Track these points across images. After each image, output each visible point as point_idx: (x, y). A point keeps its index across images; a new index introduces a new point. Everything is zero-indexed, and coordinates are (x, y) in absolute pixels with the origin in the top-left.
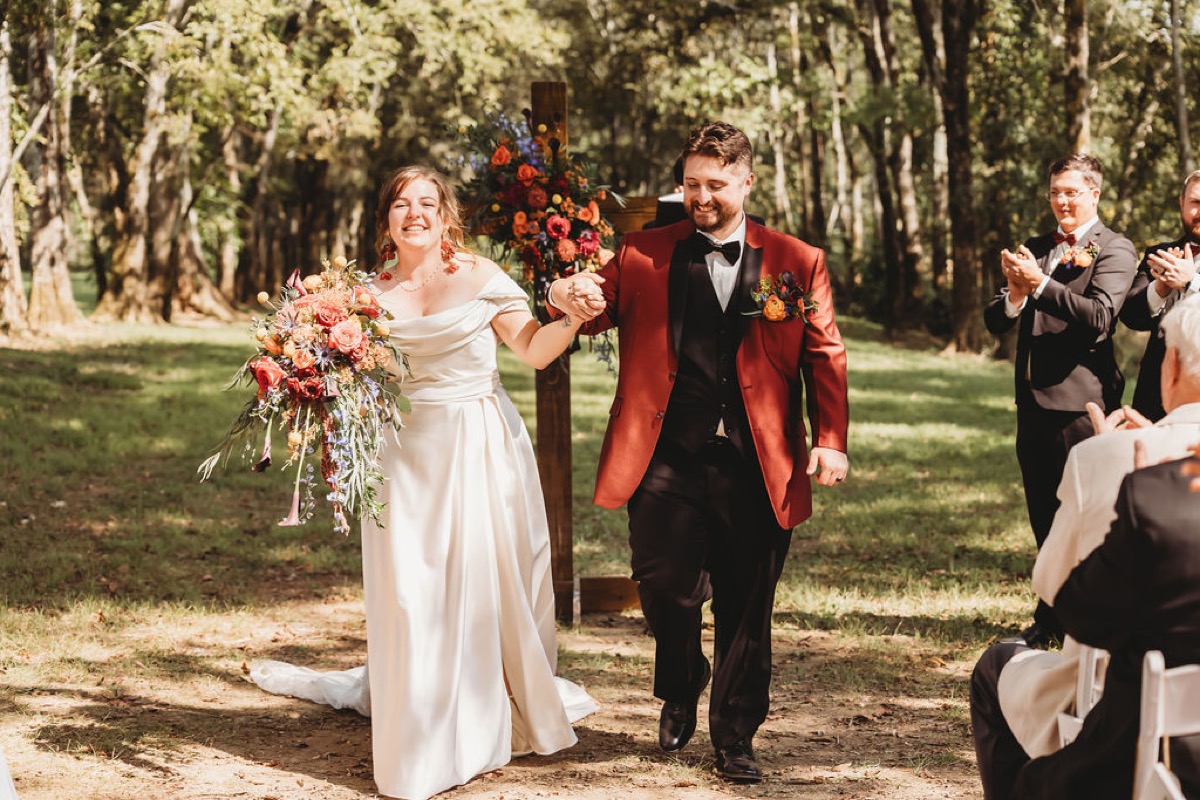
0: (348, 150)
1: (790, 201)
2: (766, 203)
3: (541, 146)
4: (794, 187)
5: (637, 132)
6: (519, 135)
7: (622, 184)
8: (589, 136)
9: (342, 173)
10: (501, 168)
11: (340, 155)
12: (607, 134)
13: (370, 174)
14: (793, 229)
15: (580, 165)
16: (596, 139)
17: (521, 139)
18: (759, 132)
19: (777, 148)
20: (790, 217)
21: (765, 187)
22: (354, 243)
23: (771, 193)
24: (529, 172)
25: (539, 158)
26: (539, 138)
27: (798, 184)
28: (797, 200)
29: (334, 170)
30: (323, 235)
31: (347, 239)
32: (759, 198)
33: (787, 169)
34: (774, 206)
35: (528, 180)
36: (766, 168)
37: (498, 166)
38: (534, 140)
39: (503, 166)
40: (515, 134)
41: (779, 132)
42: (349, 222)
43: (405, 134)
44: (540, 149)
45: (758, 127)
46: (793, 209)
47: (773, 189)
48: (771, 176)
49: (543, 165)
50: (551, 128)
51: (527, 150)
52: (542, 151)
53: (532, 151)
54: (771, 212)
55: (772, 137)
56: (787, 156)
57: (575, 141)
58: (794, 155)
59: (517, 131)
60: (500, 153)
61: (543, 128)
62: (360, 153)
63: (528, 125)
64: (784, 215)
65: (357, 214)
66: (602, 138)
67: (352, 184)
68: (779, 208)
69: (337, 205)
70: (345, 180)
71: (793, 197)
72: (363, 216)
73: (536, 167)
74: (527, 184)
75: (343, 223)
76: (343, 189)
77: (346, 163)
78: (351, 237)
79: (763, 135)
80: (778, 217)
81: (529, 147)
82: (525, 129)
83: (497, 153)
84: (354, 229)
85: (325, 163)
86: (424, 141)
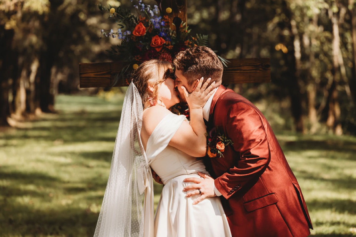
0: (28, 22)
1: (344, 58)
2: (326, 60)
3: (168, 22)
4: (347, 49)
5: (235, 9)
6: (153, 15)
7: (224, 46)
8: (201, 13)
9: (25, 38)
10: (139, 38)
11: (23, 25)
12: (213, 10)
13: (44, 39)
14: (345, 79)
15: (195, 36)
16: (205, 14)
17: (154, 17)
18: (320, 9)
19: (334, 20)
20: (343, 70)
21: (326, 48)
22: (32, 88)
23: (329, 54)
24: (159, 41)
25: (167, 31)
26: (167, 17)
27: (350, 47)
28: (348, 58)
29: (18, 35)
30: (10, 82)
31: (27, 85)
32: (322, 56)
33: (342, 35)
34: (332, 62)
35: (159, 47)
36: (327, 34)
37: (137, 37)
38: (163, 19)
39: (141, 37)
40: (150, 14)
41: (335, 9)
42: (29, 73)
43: (69, 10)
44: (167, 25)
45: (321, 6)
46: (345, 64)
47: (331, 49)
48: (330, 40)
49: (170, 37)
50: (175, 10)
51: (158, 26)
52: (168, 26)
53: (161, 26)
54: (329, 66)
55: (330, 13)
56: (341, 26)
57: (191, 16)
58: (347, 26)
59: (151, 12)
60: (139, 28)
61: (169, 10)
62: (37, 24)
63: (159, 8)
64: (339, 68)
65: (34, 67)
66: (210, 14)
67: (32, 46)
68: (336, 63)
69: (21, 60)
70: (26, 43)
71: (345, 56)
72: (39, 69)
73: (164, 37)
74: (158, 50)
75: (24, 73)
76: (25, 50)
77: (27, 32)
78: (30, 83)
79: (324, 12)
80: (335, 70)
81: (159, 23)
82: (157, 11)
83: (136, 28)
84: (32, 77)
85: (12, 32)
86: (82, 16)
